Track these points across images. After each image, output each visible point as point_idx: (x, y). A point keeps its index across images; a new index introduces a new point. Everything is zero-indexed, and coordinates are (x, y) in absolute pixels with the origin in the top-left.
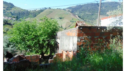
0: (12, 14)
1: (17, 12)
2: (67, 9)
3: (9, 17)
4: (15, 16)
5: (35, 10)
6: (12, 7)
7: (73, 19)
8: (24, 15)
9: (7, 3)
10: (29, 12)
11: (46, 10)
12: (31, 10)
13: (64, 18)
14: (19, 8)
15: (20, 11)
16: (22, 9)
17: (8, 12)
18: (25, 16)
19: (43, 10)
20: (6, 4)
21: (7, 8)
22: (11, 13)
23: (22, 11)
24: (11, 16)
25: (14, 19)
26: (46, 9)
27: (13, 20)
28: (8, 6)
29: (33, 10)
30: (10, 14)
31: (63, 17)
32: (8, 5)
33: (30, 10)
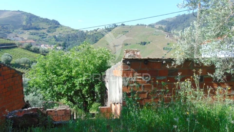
0: (57, 40)
1: (64, 35)
2: (157, 24)
3: (51, 44)
4: (61, 43)
5: (96, 31)
6: (56, 27)
7: (168, 44)
8: (76, 40)
9: (49, 20)
10: (85, 34)
11: (116, 28)
12: (89, 30)
13: (151, 42)
14: (68, 28)
15: (69, 33)
16: (73, 30)
17: (50, 37)
18: (78, 41)
19: (111, 28)
20: (48, 22)
21: (48, 29)
22: (55, 37)
23: (73, 32)
24: (56, 42)
25: (60, 48)
26: (116, 26)
27: (57, 49)
28: (49, 26)
29: (92, 29)
30: (54, 39)
31: (149, 41)
32: (51, 24)
33: (87, 31)
